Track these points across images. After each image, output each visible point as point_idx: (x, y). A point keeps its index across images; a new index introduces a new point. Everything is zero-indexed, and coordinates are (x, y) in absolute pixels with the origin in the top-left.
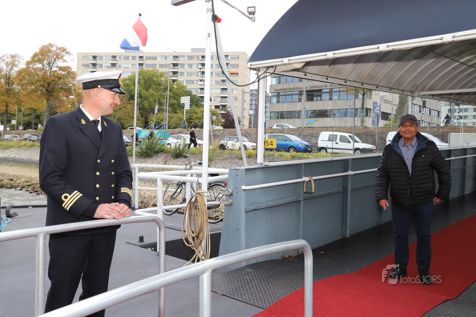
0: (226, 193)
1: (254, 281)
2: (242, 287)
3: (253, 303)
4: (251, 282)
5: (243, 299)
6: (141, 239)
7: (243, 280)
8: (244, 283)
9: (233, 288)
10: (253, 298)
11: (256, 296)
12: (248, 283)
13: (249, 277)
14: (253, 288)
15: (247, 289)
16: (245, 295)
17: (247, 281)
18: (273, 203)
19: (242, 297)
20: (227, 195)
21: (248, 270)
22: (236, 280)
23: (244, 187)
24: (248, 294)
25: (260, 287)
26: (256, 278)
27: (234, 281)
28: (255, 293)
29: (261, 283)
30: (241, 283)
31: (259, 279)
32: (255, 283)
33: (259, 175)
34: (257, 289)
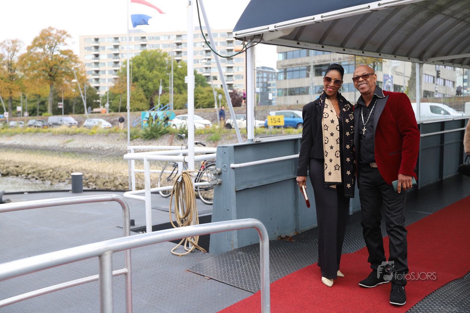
0: (215, 172)
1: (244, 264)
2: (231, 270)
3: (241, 287)
4: (241, 266)
5: (230, 283)
6: (132, 223)
7: (233, 263)
8: (234, 266)
9: (221, 271)
10: (241, 282)
11: (244, 280)
12: (238, 267)
13: (240, 260)
14: (242, 271)
15: (236, 272)
16: (233, 279)
17: (237, 264)
18: (267, 181)
19: (229, 281)
20: (216, 174)
21: (240, 253)
22: (226, 263)
23: (233, 165)
24: (236, 277)
25: (250, 270)
26: (247, 261)
27: (223, 264)
28: (243, 277)
29: (252, 266)
30: (231, 267)
31: (250, 262)
32: (245, 266)
33: (250, 152)
34: (246, 272)
